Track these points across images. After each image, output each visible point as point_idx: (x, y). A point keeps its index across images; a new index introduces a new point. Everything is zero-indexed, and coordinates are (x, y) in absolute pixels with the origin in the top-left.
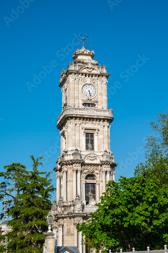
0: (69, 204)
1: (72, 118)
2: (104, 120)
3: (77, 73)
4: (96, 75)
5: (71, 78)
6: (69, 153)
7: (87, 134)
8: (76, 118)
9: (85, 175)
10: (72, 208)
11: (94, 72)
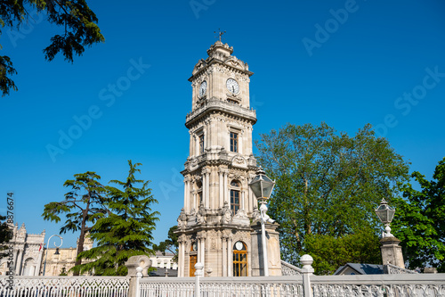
0: (214, 212)
1: (217, 111)
2: (249, 120)
3: (223, 64)
4: (240, 71)
5: (215, 68)
6: (212, 152)
7: (231, 134)
8: (222, 112)
9: (231, 180)
10: (220, 218)
11: (238, 67)
